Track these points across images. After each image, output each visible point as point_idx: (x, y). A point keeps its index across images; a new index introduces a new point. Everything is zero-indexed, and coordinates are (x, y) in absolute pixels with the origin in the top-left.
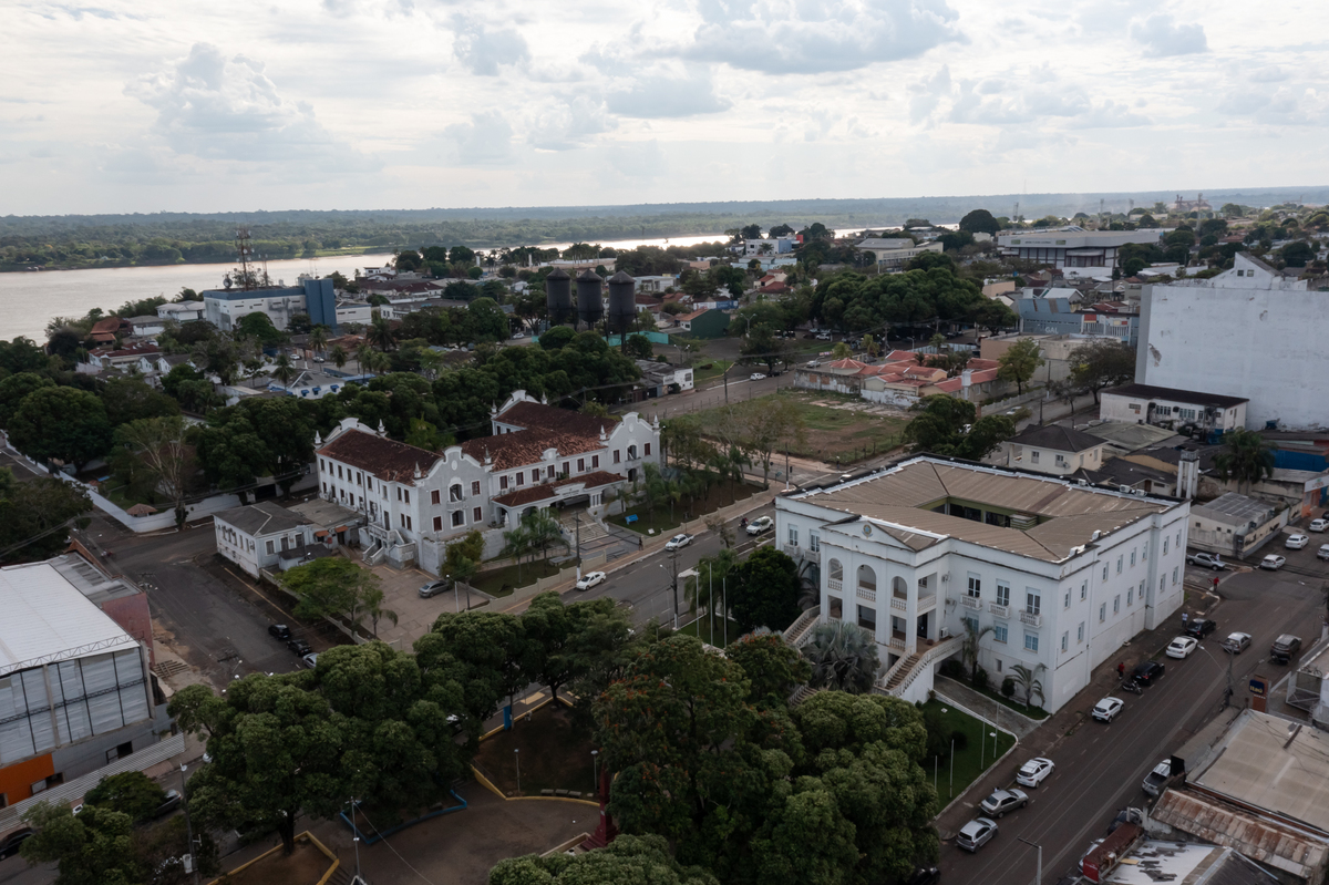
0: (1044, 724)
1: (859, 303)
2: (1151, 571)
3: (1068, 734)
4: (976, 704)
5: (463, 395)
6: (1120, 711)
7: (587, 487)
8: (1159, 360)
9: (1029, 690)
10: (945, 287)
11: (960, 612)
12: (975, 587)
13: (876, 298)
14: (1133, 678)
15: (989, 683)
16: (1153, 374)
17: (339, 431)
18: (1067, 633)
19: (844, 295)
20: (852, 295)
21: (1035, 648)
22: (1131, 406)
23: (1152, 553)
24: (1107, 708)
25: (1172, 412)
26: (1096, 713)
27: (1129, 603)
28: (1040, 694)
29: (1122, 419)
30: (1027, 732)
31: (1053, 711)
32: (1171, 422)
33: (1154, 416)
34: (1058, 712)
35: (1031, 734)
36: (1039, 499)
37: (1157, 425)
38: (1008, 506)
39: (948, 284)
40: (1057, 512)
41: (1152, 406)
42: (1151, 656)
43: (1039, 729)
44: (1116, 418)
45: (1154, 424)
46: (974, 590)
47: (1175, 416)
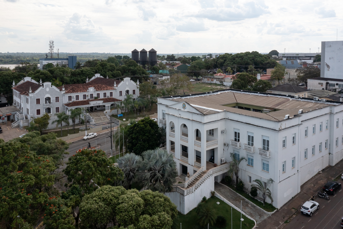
0: (273, 214)
1: (228, 61)
2: (331, 135)
3: (286, 222)
4: (236, 200)
5: (81, 76)
6: (317, 209)
7: (104, 102)
8: (329, 68)
9: (264, 194)
10: (257, 56)
11: (231, 150)
12: (237, 136)
13: (234, 59)
14: (324, 190)
15: (245, 188)
16: (327, 74)
17: (23, 81)
18: (285, 162)
19: (224, 59)
20: (227, 59)
21: (268, 170)
22: (319, 84)
23: (330, 126)
24: (309, 207)
25: (336, 86)
26: (303, 210)
27: (320, 150)
28: (270, 196)
29: (316, 89)
30: (263, 219)
31: (279, 207)
32: (335, 89)
33: (328, 87)
34: (281, 208)
35: (265, 220)
36: (276, 103)
37: (330, 90)
38: (262, 106)
39: (258, 56)
40: (284, 108)
41: (327, 83)
42: (333, 179)
43: (269, 217)
44: (314, 88)
45: (329, 90)
46: (237, 138)
47: (337, 87)
